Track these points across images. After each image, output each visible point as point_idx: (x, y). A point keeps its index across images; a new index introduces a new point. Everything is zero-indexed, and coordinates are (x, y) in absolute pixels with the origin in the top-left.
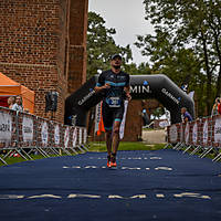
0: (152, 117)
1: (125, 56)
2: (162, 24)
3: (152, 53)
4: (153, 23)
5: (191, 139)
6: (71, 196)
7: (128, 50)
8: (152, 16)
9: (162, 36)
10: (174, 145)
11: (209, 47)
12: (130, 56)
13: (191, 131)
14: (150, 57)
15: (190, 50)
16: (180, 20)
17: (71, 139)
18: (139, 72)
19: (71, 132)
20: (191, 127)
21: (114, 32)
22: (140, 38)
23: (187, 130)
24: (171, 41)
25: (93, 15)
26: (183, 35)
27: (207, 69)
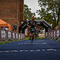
0: (41, 31)
1: (34, 15)
2: (43, 7)
3: (40, 14)
4: (40, 7)
5: (51, 36)
6: (21, 51)
7: (34, 14)
8: (40, 5)
9: (43, 10)
10: (47, 37)
11: (55, 12)
12: (35, 15)
13: (51, 34)
14: (40, 15)
15: (50, 13)
16: (47, 6)
17: (20, 37)
18: (37, 19)
19: (21, 35)
20: (51, 33)
21: (31, 9)
22: (37, 11)
23: (50, 34)
24: (45, 11)
25: (25, 5)
26: (48, 9)
27: (55, 18)
